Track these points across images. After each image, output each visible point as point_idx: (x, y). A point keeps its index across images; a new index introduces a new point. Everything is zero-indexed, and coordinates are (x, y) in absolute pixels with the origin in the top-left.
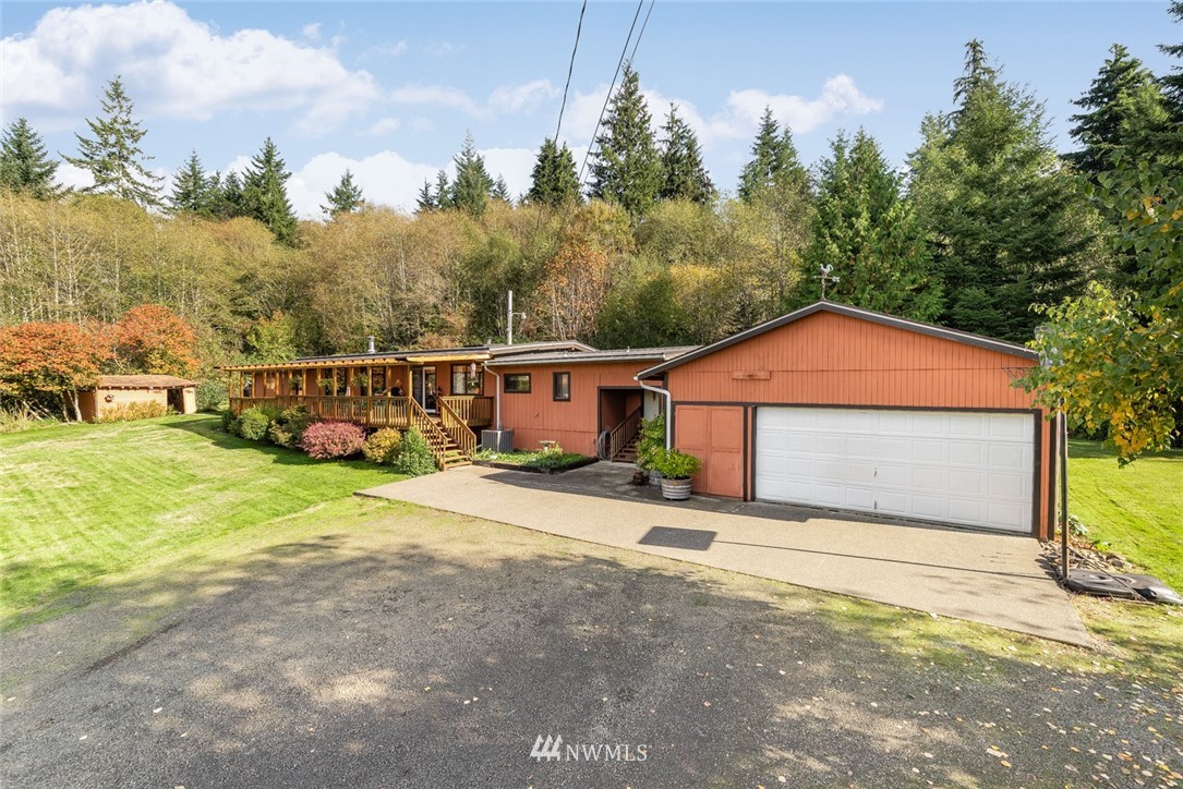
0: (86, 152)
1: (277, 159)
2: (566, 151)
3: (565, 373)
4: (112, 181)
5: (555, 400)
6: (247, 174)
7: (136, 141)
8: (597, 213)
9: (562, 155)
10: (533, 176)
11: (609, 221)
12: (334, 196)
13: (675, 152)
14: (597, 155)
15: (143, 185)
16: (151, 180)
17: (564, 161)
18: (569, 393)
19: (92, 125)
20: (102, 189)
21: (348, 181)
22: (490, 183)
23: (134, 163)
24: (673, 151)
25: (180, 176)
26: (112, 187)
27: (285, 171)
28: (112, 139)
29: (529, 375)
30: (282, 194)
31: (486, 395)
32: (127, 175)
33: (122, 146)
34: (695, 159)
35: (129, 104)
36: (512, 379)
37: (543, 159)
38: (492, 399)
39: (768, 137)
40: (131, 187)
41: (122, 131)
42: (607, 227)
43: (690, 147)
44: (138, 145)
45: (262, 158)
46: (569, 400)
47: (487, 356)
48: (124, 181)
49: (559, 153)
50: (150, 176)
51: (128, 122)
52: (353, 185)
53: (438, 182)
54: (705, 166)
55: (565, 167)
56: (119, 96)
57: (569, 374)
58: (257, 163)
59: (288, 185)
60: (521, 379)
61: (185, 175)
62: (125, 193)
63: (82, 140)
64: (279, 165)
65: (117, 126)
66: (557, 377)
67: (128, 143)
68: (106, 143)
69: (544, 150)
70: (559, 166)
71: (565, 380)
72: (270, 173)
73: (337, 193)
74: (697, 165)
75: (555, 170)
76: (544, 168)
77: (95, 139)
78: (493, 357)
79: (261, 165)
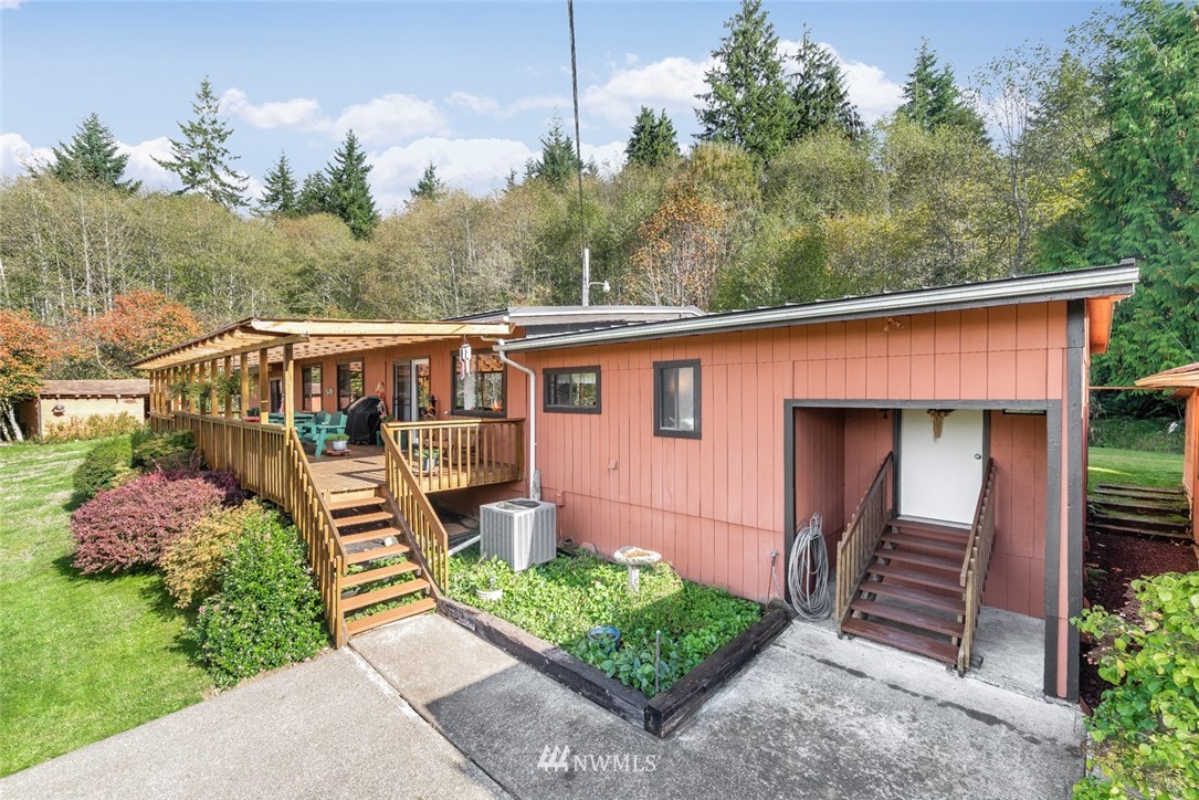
0: (177, 154)
1: (357, 152)
2: (665, 119)
3: (686, 364)
4: (199, 182)
5: (658, 433)
6: (330, 170)
7: (223, 140)
8: (709, 158)
9: (661, 123)
10: (628, 151)
11: (726, 168)
12: (418, 190)
13: (810, 87)
14: (707, 97)
15: (229, 186)
16: (237, 180)
17: (663, 130)
18: (698, 415)
19: (182, 127)
20: (191, 192)
21: (431, 173)
22: (580, 165)
23: (221, 163)
24: (806, 86)
25: (269, 177)
26: (201, 189)
27: (365, 164)
28: (199, 140)
29: (596, 370)
30: (364, 190)
31: (510, 416)
32: (216, 177)
33: (209, 146)
34: (837, 91)
35: (216, 104)
36: (562, 381)
37: (639, 130)
38: (520, 423)
39: (924, 73)
40: (219, 188)
41: (210, 131)
42: (725, 176)
43: (829, 76)
44: (224, 145)
45: (345, 152)
46: (696, 435)
47: (504, 330)
48: (213, 183)
49: (657, 122)
50: (236, 176)
51: (214, 122)
52: (437, 178)
53: (526, 171)
54: (851, 98)
55: (665, 138)
56: (206, 95)
57: (696, 365)
58: (339, 158)
59: (370, 179)
60: (577, 379)
61: (275, 177)
62: (215, 194)
63: (174, 143)
64: (360, 159)
65: (204, 126)
66: (663, 373)
67: (216, 144)
68: (194, 146)
69: (639, 120)
70: (657, 137)
71: (685, 379)
72: (352, 166)
73: (420, 187)
74: (841, 98)
75: (652, 141)
76: (639, 141)
77: (184, 140)
78: (519, 332)
79: (342, 159)
